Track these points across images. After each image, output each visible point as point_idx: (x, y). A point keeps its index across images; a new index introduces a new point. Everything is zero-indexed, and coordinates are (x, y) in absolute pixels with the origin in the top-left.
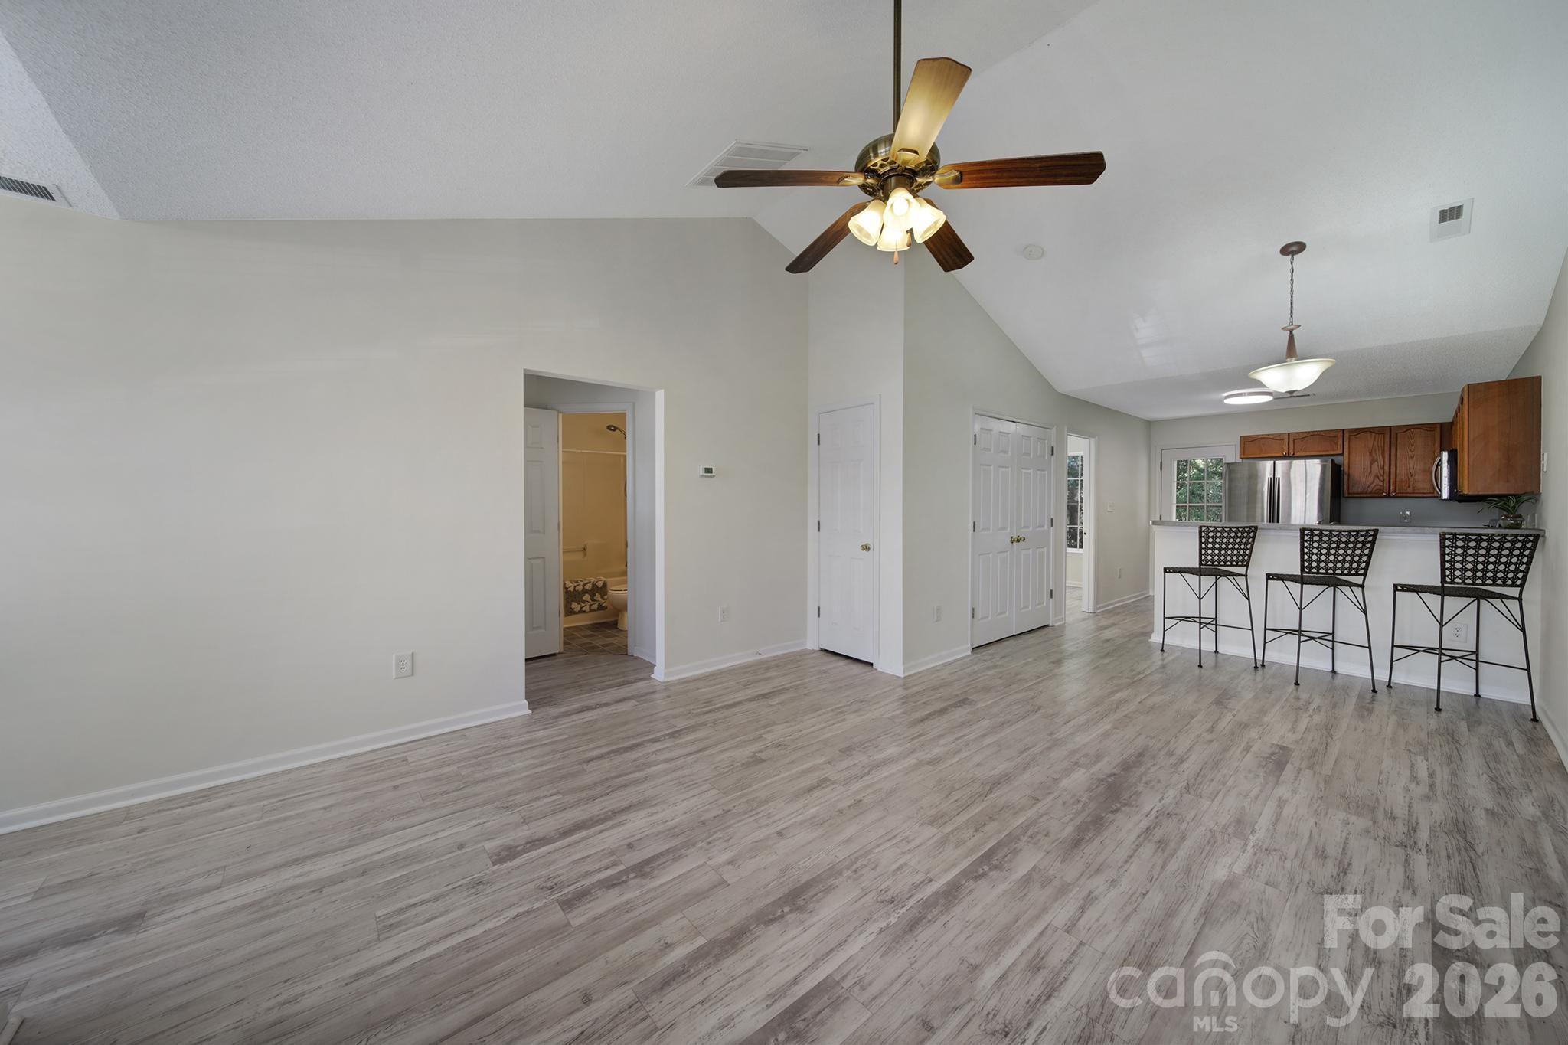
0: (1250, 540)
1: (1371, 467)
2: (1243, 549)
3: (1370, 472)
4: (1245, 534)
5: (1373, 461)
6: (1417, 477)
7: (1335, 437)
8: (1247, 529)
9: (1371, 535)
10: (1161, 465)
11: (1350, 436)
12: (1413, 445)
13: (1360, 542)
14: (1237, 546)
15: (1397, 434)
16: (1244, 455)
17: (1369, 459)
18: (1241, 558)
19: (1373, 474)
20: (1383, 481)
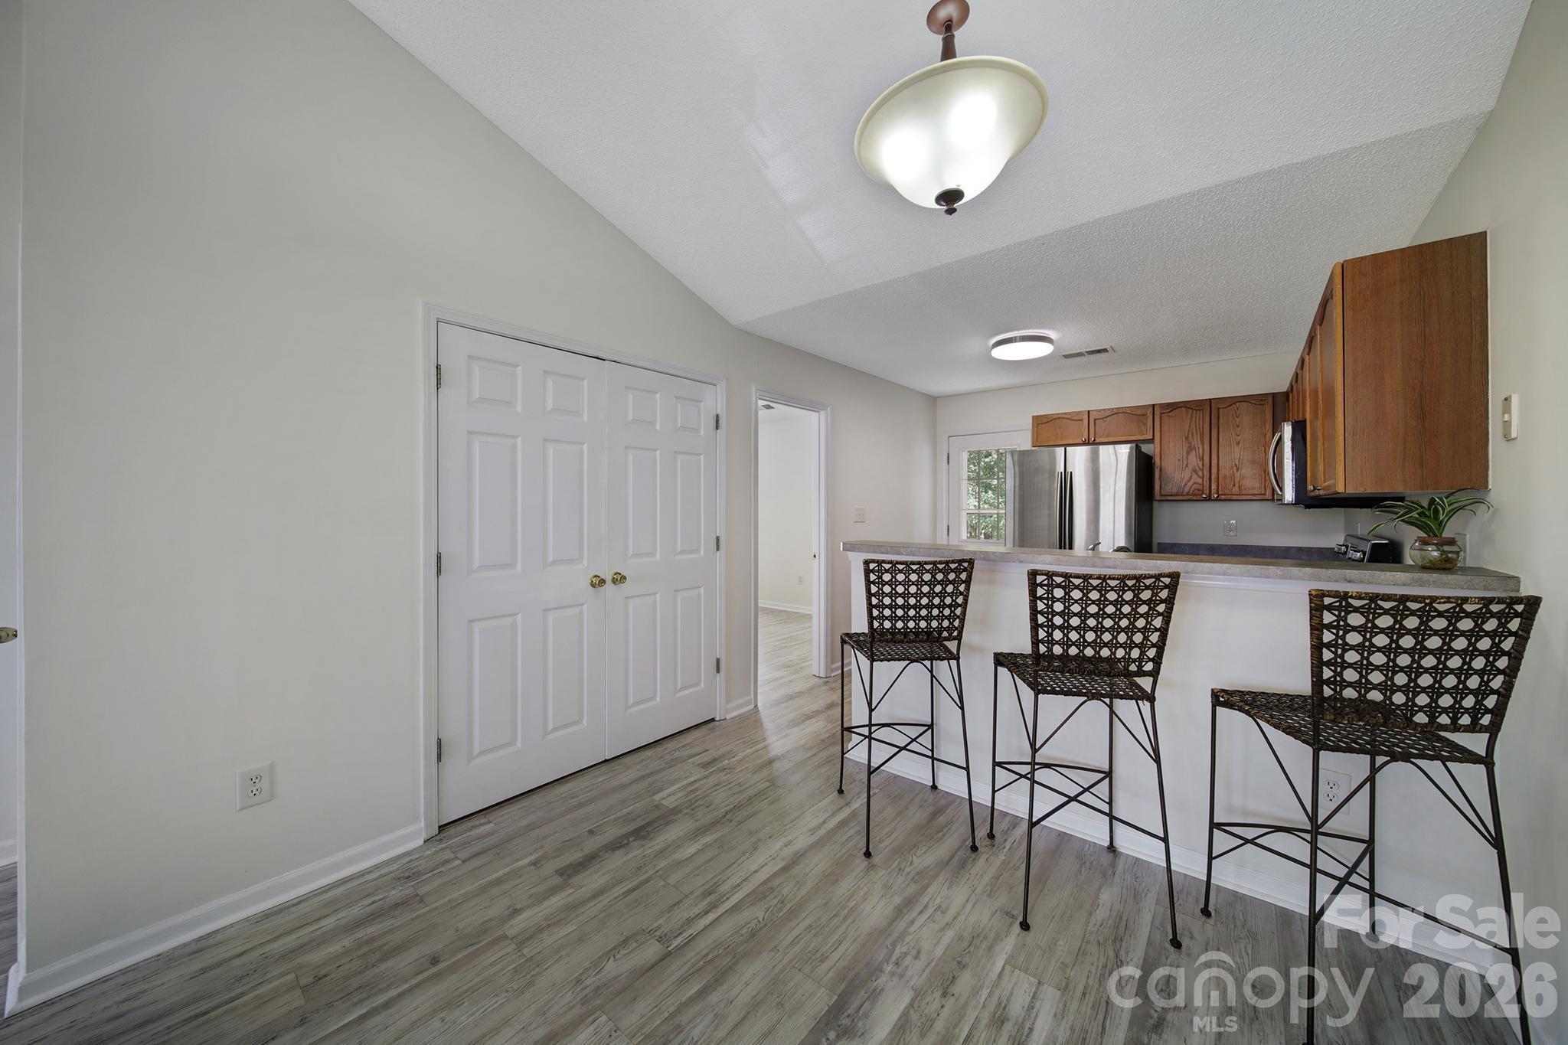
0: (962, 588)
1: (1187, 458)
2: (950, 606)
3: (1187, 465)
4: (952, 576)
5: (1190, 449)
6: (1244, 471)
7: (1143, 415)
8: (953, 566)
9: (1166, 586)
10: (948, 457)
11: (1161, 413)
12: (1238, 426)
13: (1144, 602)
14: (936, 601)
15: (1218, 409)
16: (1037, 442)
17: (1186, 446)
18: (946, 623)
19: (1190, 467)
20: (1203, 478)
